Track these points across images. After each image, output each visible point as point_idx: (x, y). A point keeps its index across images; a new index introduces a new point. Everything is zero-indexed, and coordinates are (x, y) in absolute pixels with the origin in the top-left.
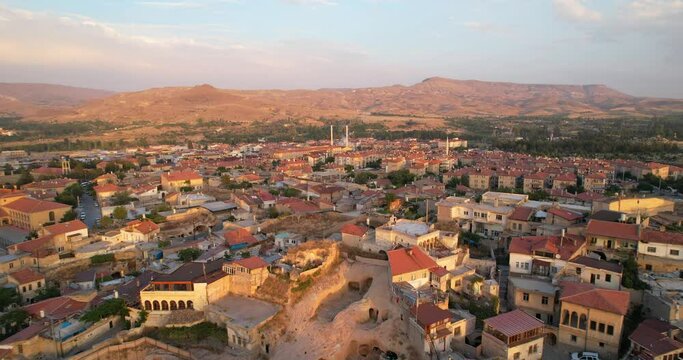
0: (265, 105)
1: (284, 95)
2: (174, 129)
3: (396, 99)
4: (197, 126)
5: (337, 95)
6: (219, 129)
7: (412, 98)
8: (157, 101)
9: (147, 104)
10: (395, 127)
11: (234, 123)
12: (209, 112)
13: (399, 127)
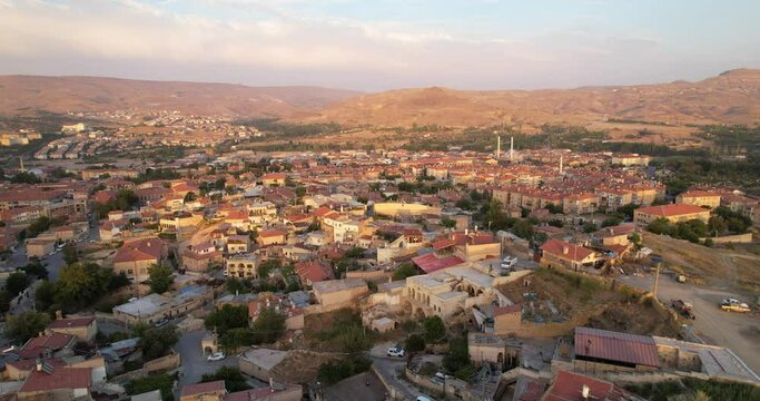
0: (492, 108)
1: (526, 95)
2: (387, 134)
3: (666, 100)
4: (409, 131)
5: (592, 96)
6: (427, 135)
7: (689, 99)
8: (389, 104)
9: (380, 106)
10: (621, 138)
11: (447, 129)
12: (427, 116)
13: (627, 137)
